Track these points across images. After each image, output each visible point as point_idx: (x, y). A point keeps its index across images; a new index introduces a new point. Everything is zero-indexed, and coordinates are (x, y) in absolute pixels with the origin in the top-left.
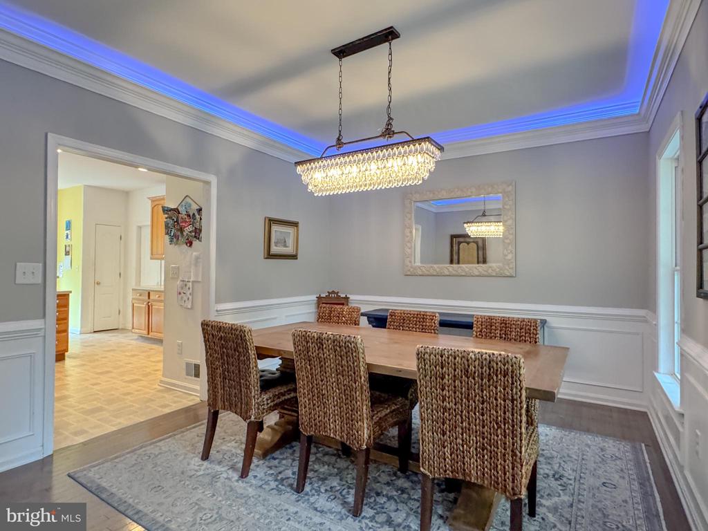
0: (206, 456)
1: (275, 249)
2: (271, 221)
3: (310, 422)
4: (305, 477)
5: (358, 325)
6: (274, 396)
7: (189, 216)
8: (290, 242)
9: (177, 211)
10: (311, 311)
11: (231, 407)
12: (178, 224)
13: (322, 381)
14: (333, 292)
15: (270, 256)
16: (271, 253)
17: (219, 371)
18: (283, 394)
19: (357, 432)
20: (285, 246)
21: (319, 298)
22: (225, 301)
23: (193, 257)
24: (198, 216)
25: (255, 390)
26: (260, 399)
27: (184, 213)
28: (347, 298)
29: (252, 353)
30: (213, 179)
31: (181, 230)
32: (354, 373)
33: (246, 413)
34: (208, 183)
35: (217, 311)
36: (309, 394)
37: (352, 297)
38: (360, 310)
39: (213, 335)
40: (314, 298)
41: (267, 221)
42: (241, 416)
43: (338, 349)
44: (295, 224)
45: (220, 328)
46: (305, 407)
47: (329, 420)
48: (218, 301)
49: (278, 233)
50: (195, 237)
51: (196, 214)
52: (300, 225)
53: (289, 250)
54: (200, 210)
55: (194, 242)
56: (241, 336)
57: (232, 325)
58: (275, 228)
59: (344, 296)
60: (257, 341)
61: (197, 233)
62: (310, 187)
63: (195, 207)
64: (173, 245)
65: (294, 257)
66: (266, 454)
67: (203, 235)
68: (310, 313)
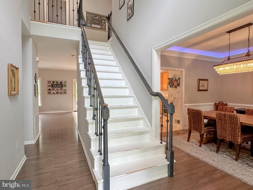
0: (188, 141)
1: (201, 88)
2: (200, 80)
3: (221, 135)
4: (219, 149)
5: (234, 113)
6: (208, 129)
7: (176, 80)
8: (205, 86)
9: (172, 79)
10: (213, 108)
11: (196, 129)
12: (172, 82)
13: (225, 125)
14: (221, 102)
15: (199, 90)
16: (200, 89)
17: (192, 121)
18: (210, 129)
19: (237, 139)
20: (204, 87)
21: (215, 104)
22: (186, 104)
23: (177, 91)
24: (179, 80)
25: (203, 126)
26: (204, 129)
27: (174, 79)
28: (226, 104)
29: (203, 117)
30: (184, 70)
31: (173, 84)
32: (236, 124)
33: (201, 131)
34: (182, 71)
35: (185, 106)
36: (220, 128)
37: (228, 104)
38: (234, 108)
39: (191, 112)
40: (213, 103)
41: (198, 80)
42: (199, 132)
43: (231, 117)
44: (207, 80)
45: (193, 110)
46: (219, 132)
47: (227, 135)
48: (185, 103)
49: (202, 83)
50: (178, 86)
51: (178, 79)
52: (209, 80)
53: (205, 88)
54: (179, 78)
55: (177, 87)
56: (200, 112)
57: (197, 110)
58: (201, 82)
59: (225, 103)
60: (204, 114)
61: (179, 85)
62: (218, 72)
63: (177, 78)
64: (171, 88)
65: (207, 90)
66: (205, 144)
67: (181, 85)
68: (212, 108)
